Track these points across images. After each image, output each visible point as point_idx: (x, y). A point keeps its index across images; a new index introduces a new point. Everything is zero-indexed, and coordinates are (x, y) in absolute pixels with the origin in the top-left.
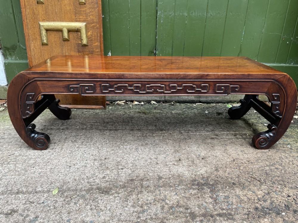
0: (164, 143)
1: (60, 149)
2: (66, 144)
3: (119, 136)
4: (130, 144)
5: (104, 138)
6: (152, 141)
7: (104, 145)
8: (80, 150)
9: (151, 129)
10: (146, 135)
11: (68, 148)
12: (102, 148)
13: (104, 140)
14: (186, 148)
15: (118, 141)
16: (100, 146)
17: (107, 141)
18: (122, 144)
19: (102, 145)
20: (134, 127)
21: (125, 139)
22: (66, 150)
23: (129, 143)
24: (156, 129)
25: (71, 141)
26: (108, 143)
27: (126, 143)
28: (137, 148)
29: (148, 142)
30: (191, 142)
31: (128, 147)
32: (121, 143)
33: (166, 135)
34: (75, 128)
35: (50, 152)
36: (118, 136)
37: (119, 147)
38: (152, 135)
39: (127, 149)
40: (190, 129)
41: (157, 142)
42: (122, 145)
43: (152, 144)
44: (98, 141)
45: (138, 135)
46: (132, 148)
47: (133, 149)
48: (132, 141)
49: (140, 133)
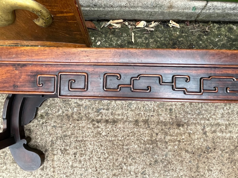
0: (179, 160)
1: (52, 169)
2: (56, 156)
3: (120, 140)
4: (135, 162)
5: (101, 145)
6: (163, 156)
7: (102, 162)
8: (76, 174)
9: (164, 121)
10: (155, 139)
11: (61, 168)
12: (102, 170)
13: (101, 151)
14: (204, 174)
15: (119, 153)
16: (98, 166)
17: (105, 152)
18: (125, 160)
19: (100, 161)
20: (139, 114)
21: (128, 149)
22: (59, 172)
23: (134, 158)
24: (171, 121)
25: (61, 150)
26: (107, 157)
27: (130, 158)
28: (144, 172)
29: (158, 156)
30: (214, 158)
31: (133, 168)
32: (123, 158)
33: (183, 139)
34: (57, 114)
35: (42, 176)
36: (118, 140)
37: (122, 169)
38: (164, 138)
39: (132, 173)
40: (219, 121)
41: (169, 158)
42: (125, 164)
43: (163, 162)
44: (94, 153)
45: (146, 140)
46: (137, 170)
47: (140, 174)
48: (137, 153)
49: (147, 132)
